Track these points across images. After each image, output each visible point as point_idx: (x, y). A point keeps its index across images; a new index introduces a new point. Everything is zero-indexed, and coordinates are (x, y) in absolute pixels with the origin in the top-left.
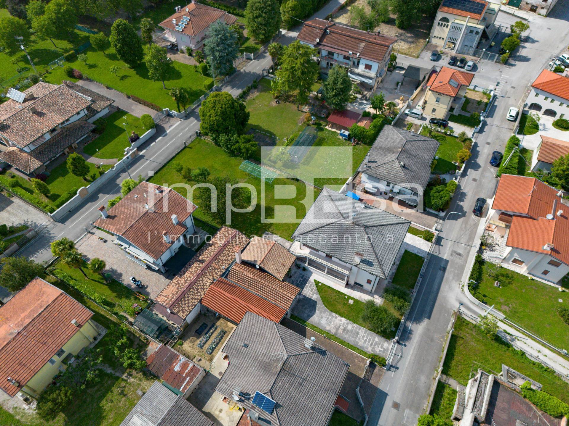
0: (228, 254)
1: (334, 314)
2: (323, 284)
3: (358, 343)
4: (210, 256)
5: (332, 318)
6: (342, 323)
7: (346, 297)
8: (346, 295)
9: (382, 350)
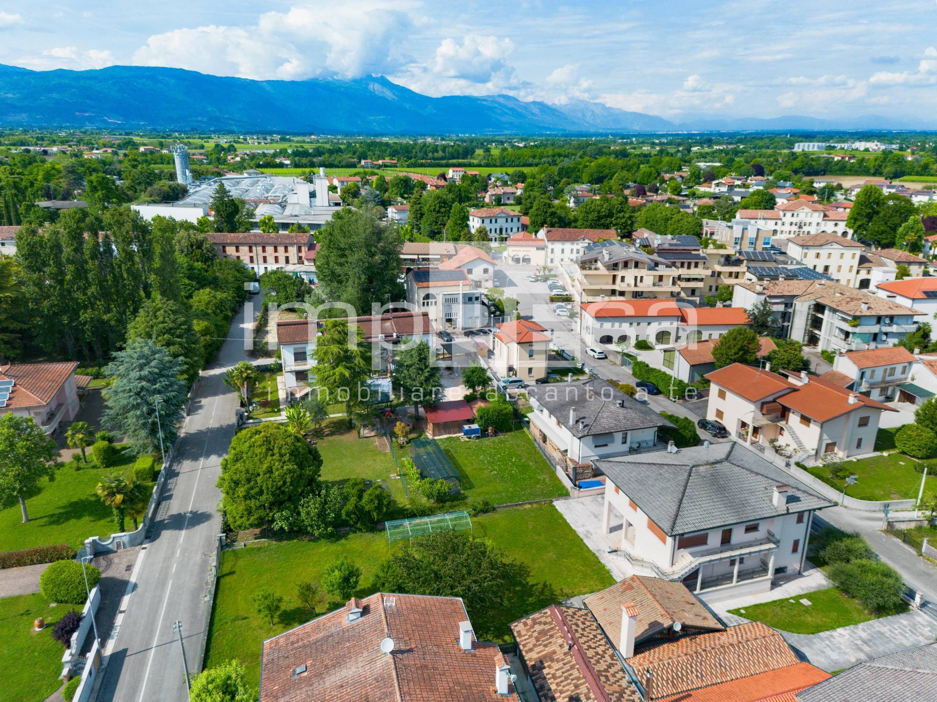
0: (597, 653)
1: (821, 634)
2: (745, 608)
3: (901, 644)
4: (578, 679)
5: (830, 641)
6: (848, 636)
7: (792, 601)
8: (787, 599)
9: (929, 629)
